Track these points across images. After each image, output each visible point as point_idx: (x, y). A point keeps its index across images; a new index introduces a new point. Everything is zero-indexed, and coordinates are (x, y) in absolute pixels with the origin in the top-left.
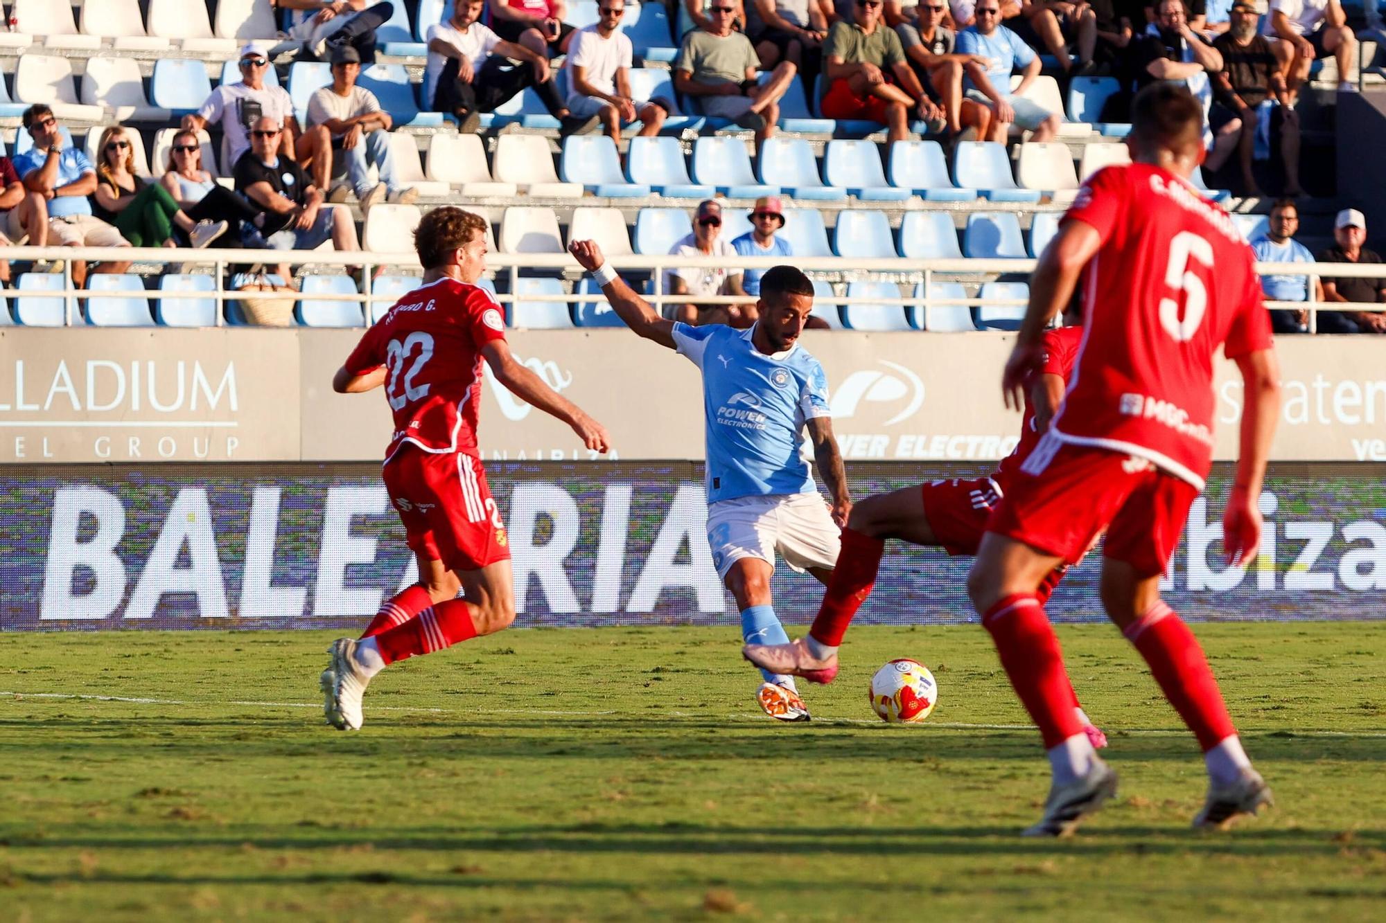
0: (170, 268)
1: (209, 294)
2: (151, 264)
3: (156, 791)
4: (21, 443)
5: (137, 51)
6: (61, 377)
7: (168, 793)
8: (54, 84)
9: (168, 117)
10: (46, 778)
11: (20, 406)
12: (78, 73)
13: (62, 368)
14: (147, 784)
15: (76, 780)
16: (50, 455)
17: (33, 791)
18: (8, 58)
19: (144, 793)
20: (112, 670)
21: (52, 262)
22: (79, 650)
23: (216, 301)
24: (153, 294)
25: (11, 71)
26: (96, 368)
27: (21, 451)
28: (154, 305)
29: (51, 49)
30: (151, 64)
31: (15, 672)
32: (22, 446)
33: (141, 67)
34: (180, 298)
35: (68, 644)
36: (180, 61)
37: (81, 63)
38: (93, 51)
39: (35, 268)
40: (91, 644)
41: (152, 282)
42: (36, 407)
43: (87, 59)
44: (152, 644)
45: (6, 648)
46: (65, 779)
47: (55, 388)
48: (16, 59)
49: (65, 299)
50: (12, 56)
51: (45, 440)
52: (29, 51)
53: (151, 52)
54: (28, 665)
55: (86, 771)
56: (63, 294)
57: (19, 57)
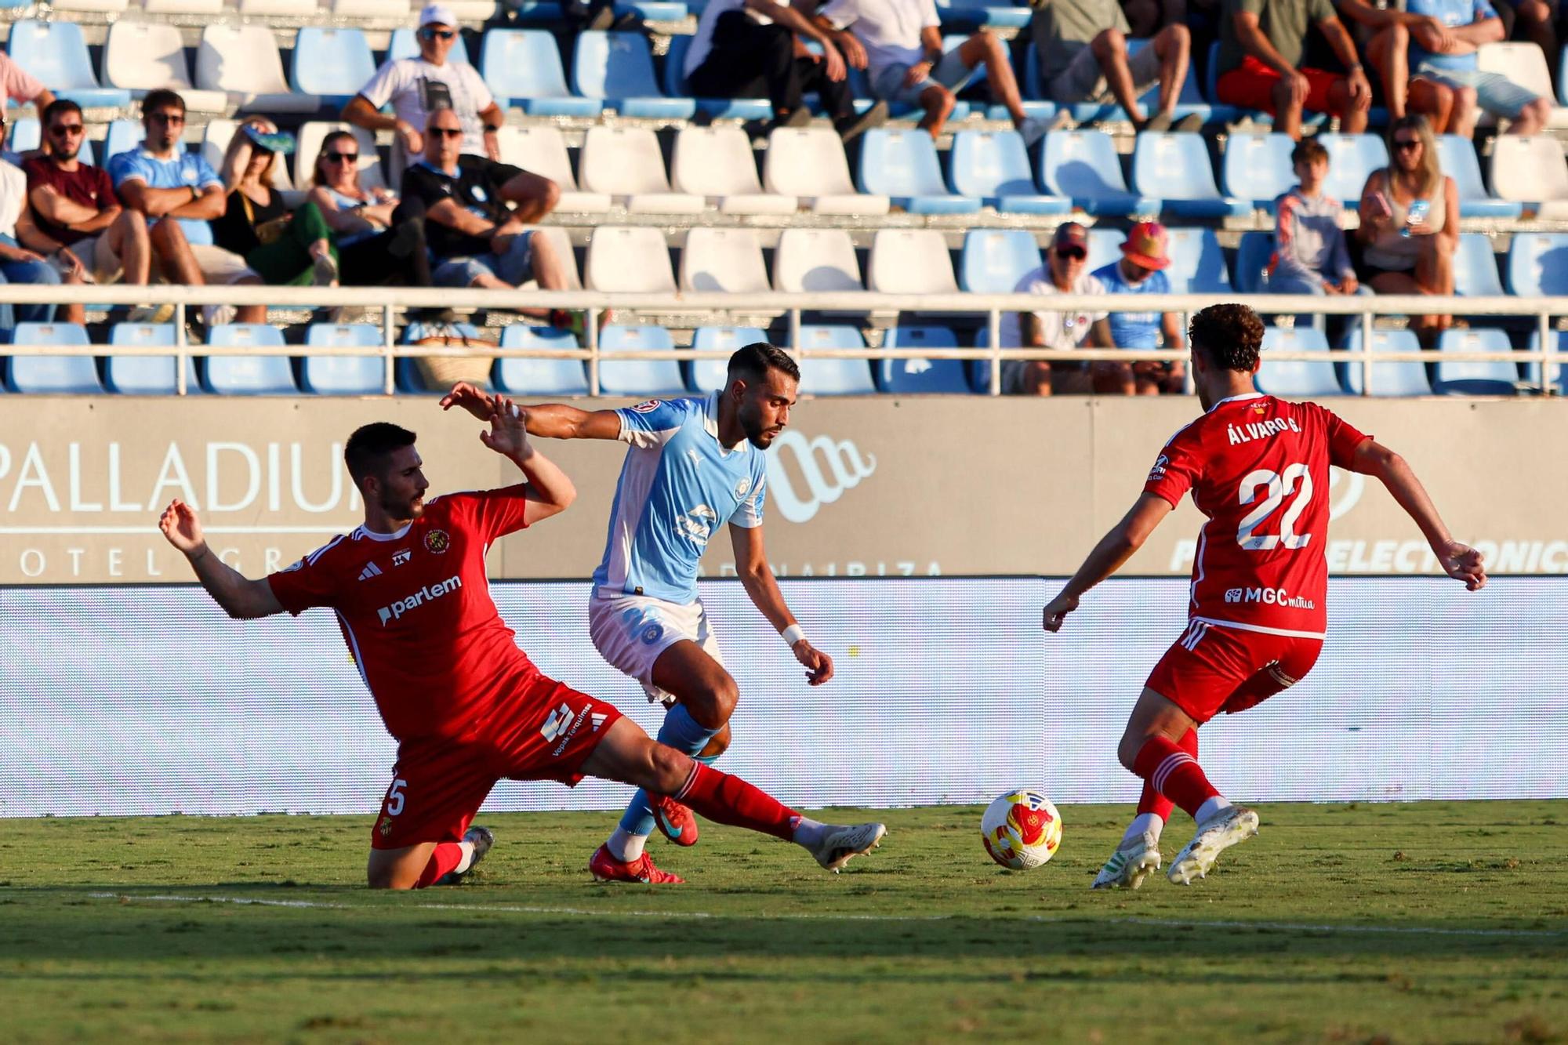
0: (324, 315)
1: (374, 350)
2: (294, 308)
3: (328, 1021)
4: (117, 556)
5: (271, 16)
6: (172, 467)
7: (345, 1024)
8: (163, 60)
9: (315, 106)
10: (173, 1005)
11: (116, 505)
12: (191, 44)
13: (173, 452)
14: (311, 1012)
15: (214, 1008)
16: (157, 573)
17: (156, 1022)
18: (94, 27)
19: (311, 1024)
20: (250, 864)
21: (157, 307)
22: (200, 839)
23: (384, 358)
24: (297, 350)
25: (98, 42)
26: (220, 453)
27: (117, 567)
28: (298, 365)
29: (153, 14)
30: (293, 33)
31: (117, 867)
32: (119, 562)
33: (278, 37)
34: (335, 355)
35: (187, 831)
36: (331, 31)
37: (195, 34)
38: (213, 15)
39: (132, 315)
40: (219, 831)
41: (296, 334)
42: (136, 507)
43: (203, 28)
44: (302, 831)
45: (102, 837)
46: (200, 1007)
47: (162, 481)
48: (104, 29)
49: (176, 358)
50: (100, 25)
51: (150, 553)
52: (123, 16)
53: (291, 17)
54: (136, 858)
55: (227, 995)
56: (172, 350)
57: (110, 26)
